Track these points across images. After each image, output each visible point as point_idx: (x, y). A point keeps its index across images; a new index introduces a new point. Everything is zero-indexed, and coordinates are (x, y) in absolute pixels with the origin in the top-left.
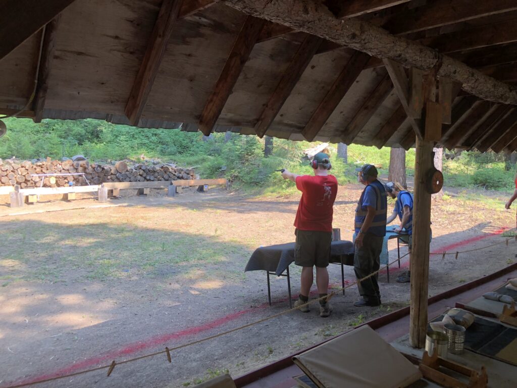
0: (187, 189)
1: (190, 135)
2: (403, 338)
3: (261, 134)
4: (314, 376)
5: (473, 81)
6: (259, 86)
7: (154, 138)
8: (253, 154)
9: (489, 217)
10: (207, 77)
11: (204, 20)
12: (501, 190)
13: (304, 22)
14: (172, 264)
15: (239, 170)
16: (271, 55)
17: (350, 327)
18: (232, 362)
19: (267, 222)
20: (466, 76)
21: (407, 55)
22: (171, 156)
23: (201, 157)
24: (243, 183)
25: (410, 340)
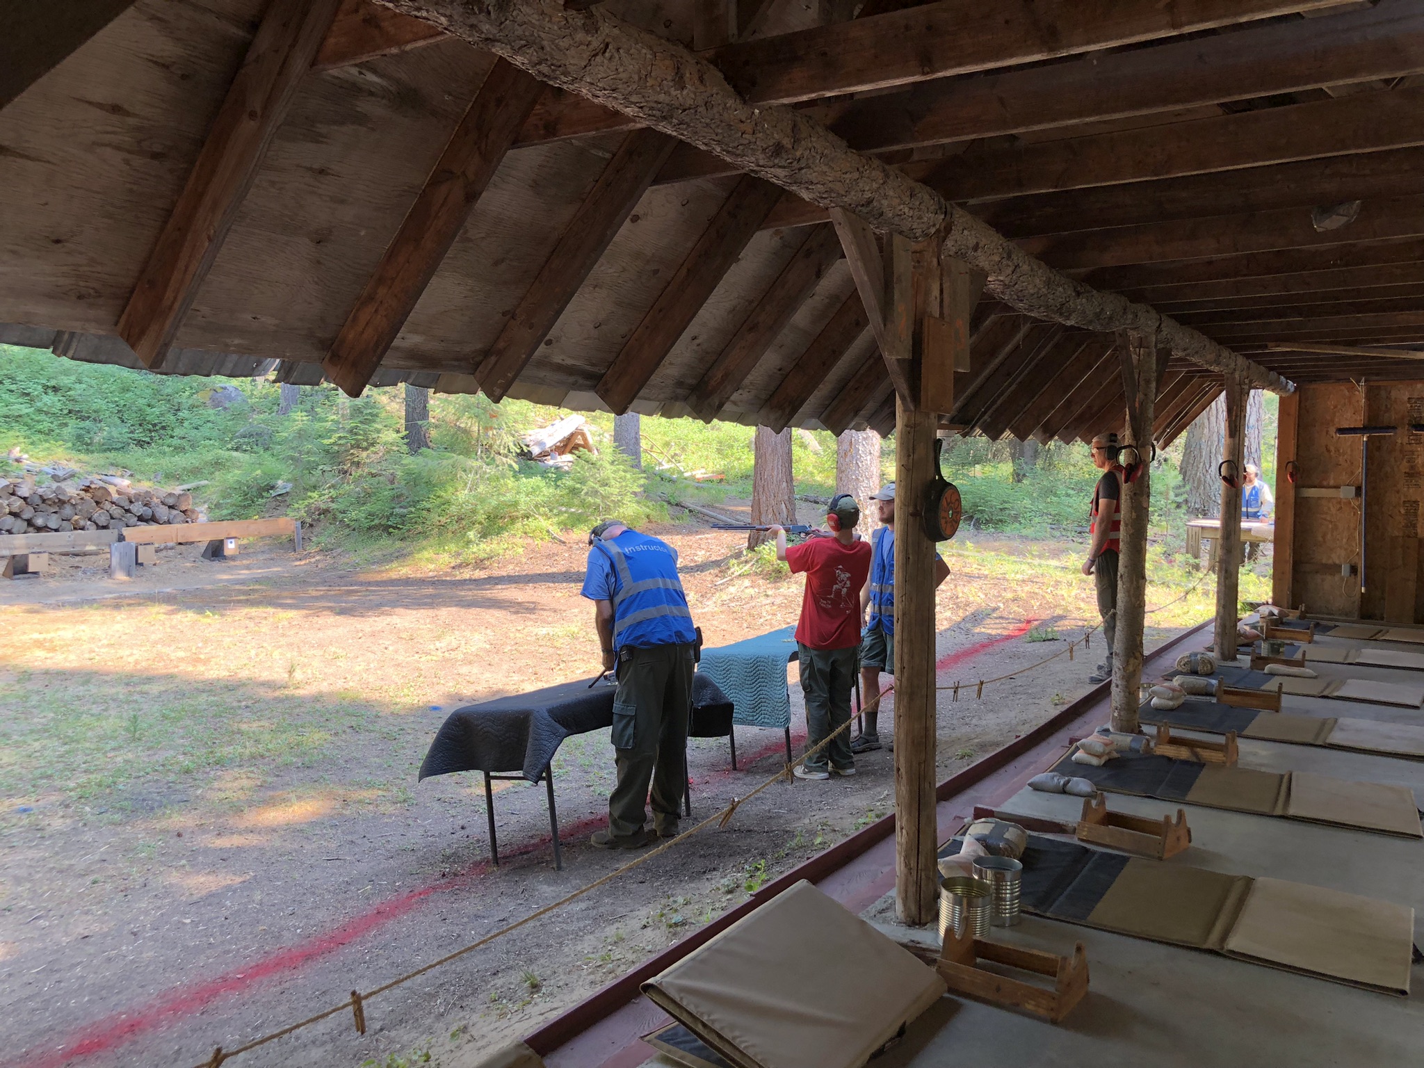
0: (171, 553)
1: (169, 391)
2: (879, 904)
3: (498, 392)
4: (704, 1025)
5: (1009, 271)
6: (496, 263)
7: (50, 400)
8: (372, 445)
9: (994, 596)
10: (363, 233)
11: (371, 77)
12: (1008, 529)
13: (672, 108)
14: (172, 777)
15: (333, 493)
16: (535, 181)
17: (729, 896)
18: (430, 1031)
19: (439, 638)
20: (997, 258)
21: (885, 202)
22: (111, 455)
23: (209, 457)
24: (347, 531)
25: (899, 907)
